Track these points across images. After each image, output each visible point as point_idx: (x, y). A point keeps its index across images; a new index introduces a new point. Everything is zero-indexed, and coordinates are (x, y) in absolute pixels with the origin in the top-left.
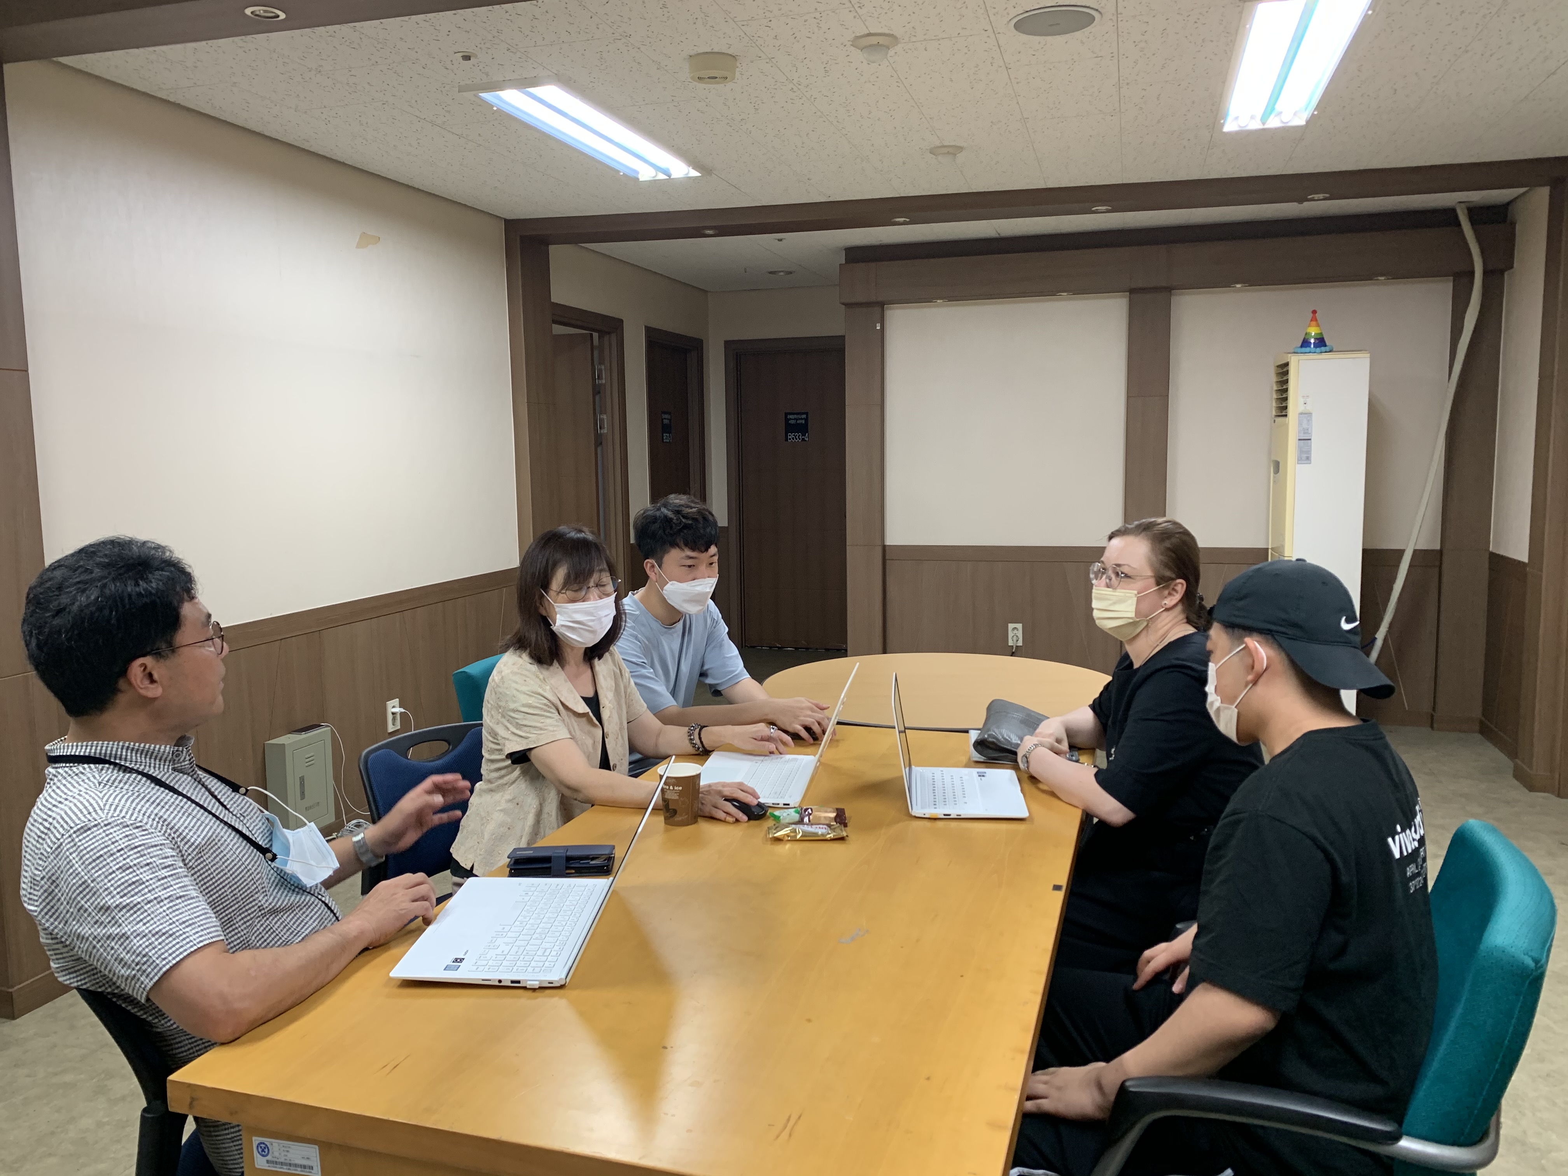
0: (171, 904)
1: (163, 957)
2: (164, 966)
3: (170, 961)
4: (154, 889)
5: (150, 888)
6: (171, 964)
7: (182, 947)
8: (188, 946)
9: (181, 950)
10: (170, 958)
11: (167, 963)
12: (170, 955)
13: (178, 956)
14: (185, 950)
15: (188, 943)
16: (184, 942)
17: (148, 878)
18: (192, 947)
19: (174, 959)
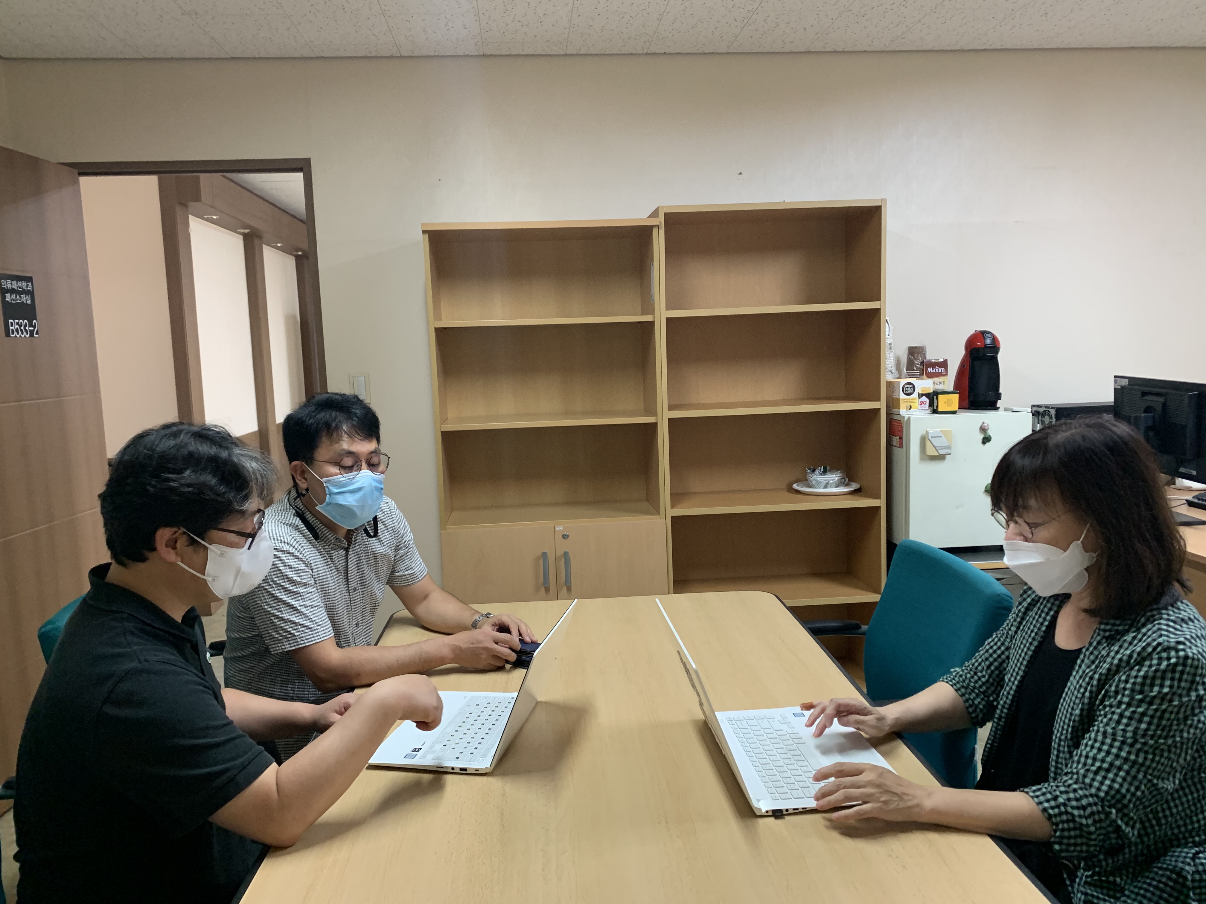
0: (312, 610)
1: (302, 639)
2: (301, 644)
3: (305, 643)
4: (304, 598)
5: (302, 597)
6: (305, 645)
7: (313, 637)
8: (317, 638)
9: (313, 639)
10: (306, 641)
11: (303, 644)
12: (306, 639)
13: (310, 642)
14: (315, 640)
15: (317, 636)
16: (316, 635)
17: (302, 591)
18: (318, 639)
19: (308, 642)
